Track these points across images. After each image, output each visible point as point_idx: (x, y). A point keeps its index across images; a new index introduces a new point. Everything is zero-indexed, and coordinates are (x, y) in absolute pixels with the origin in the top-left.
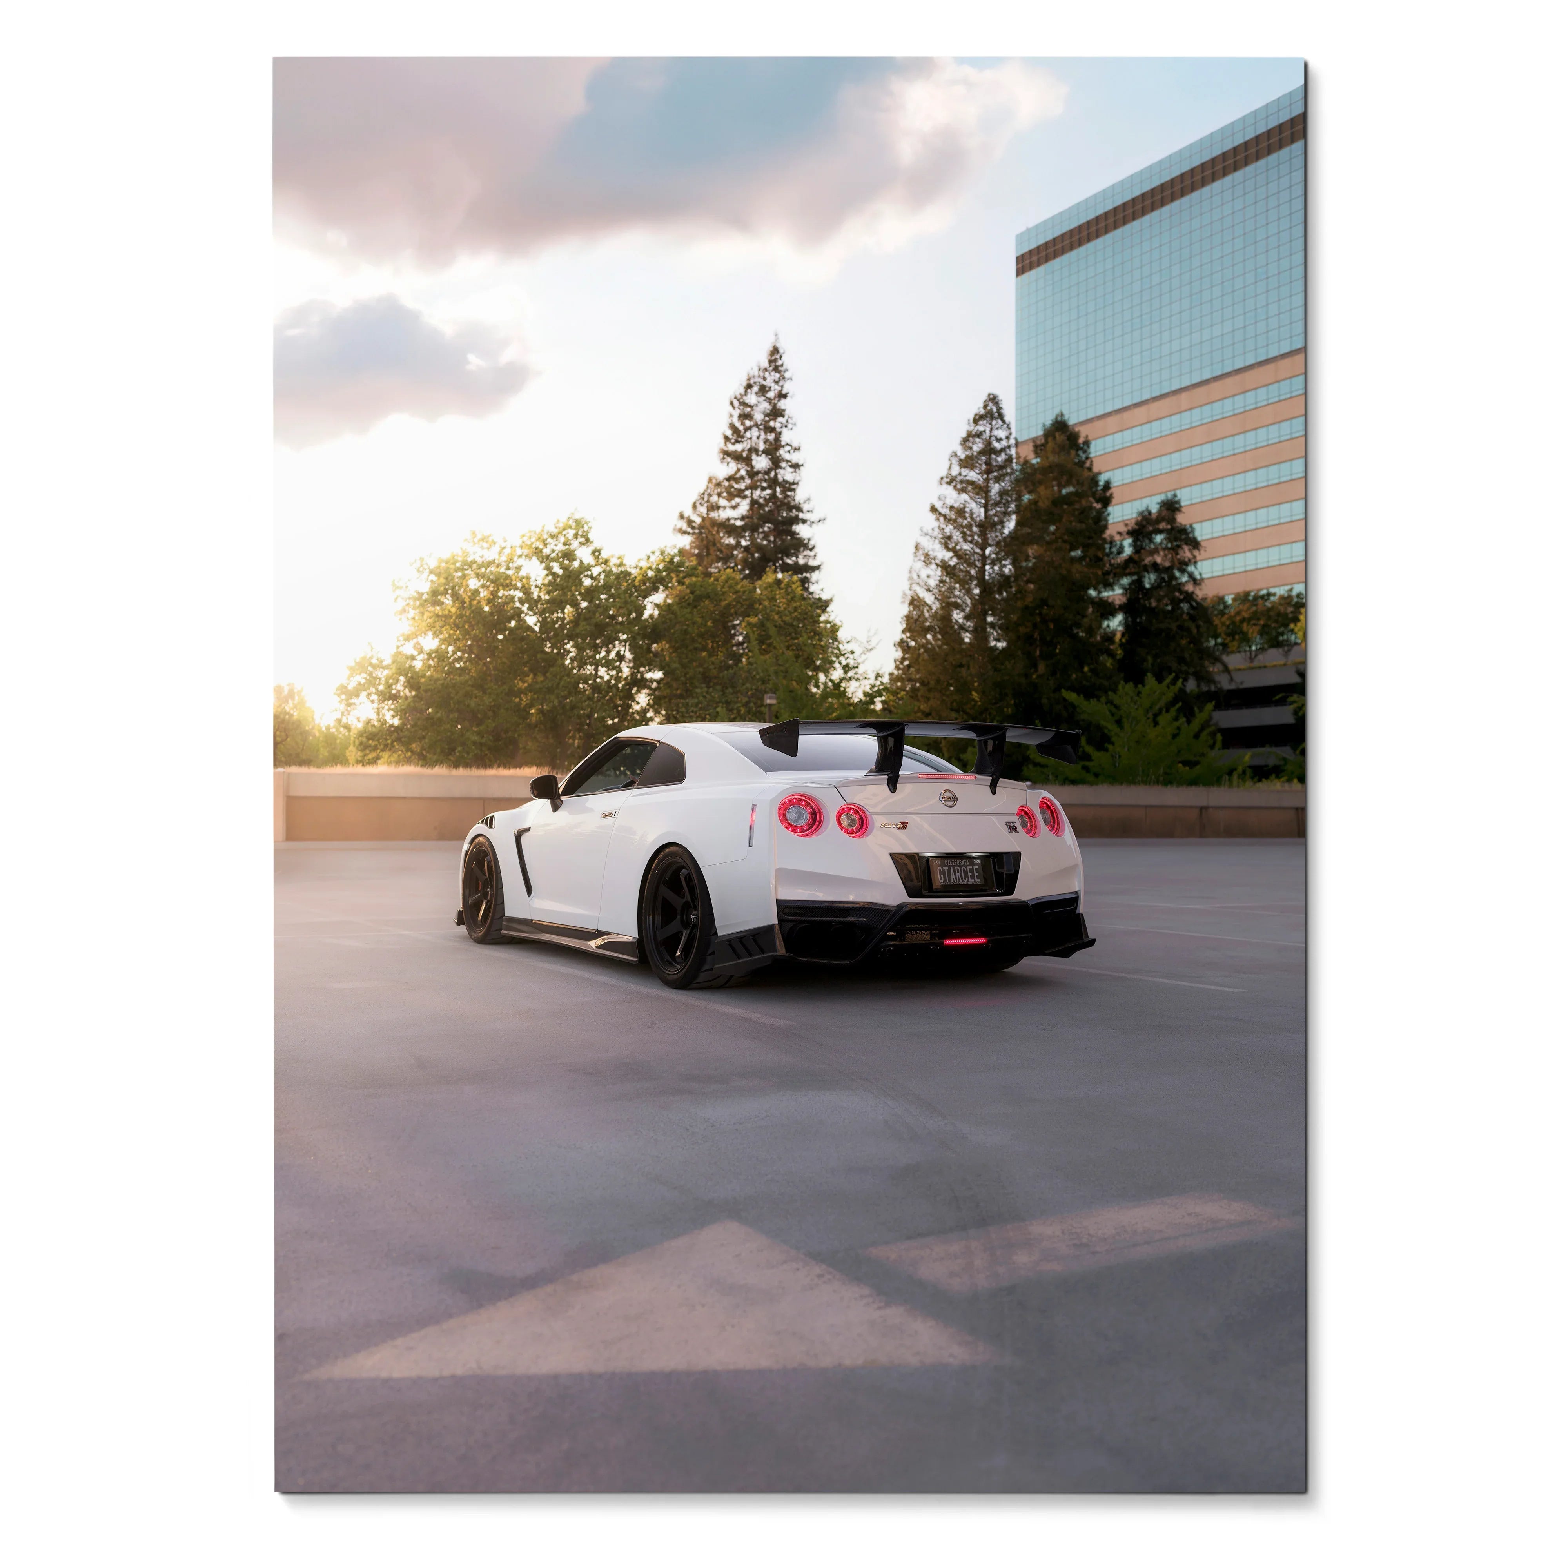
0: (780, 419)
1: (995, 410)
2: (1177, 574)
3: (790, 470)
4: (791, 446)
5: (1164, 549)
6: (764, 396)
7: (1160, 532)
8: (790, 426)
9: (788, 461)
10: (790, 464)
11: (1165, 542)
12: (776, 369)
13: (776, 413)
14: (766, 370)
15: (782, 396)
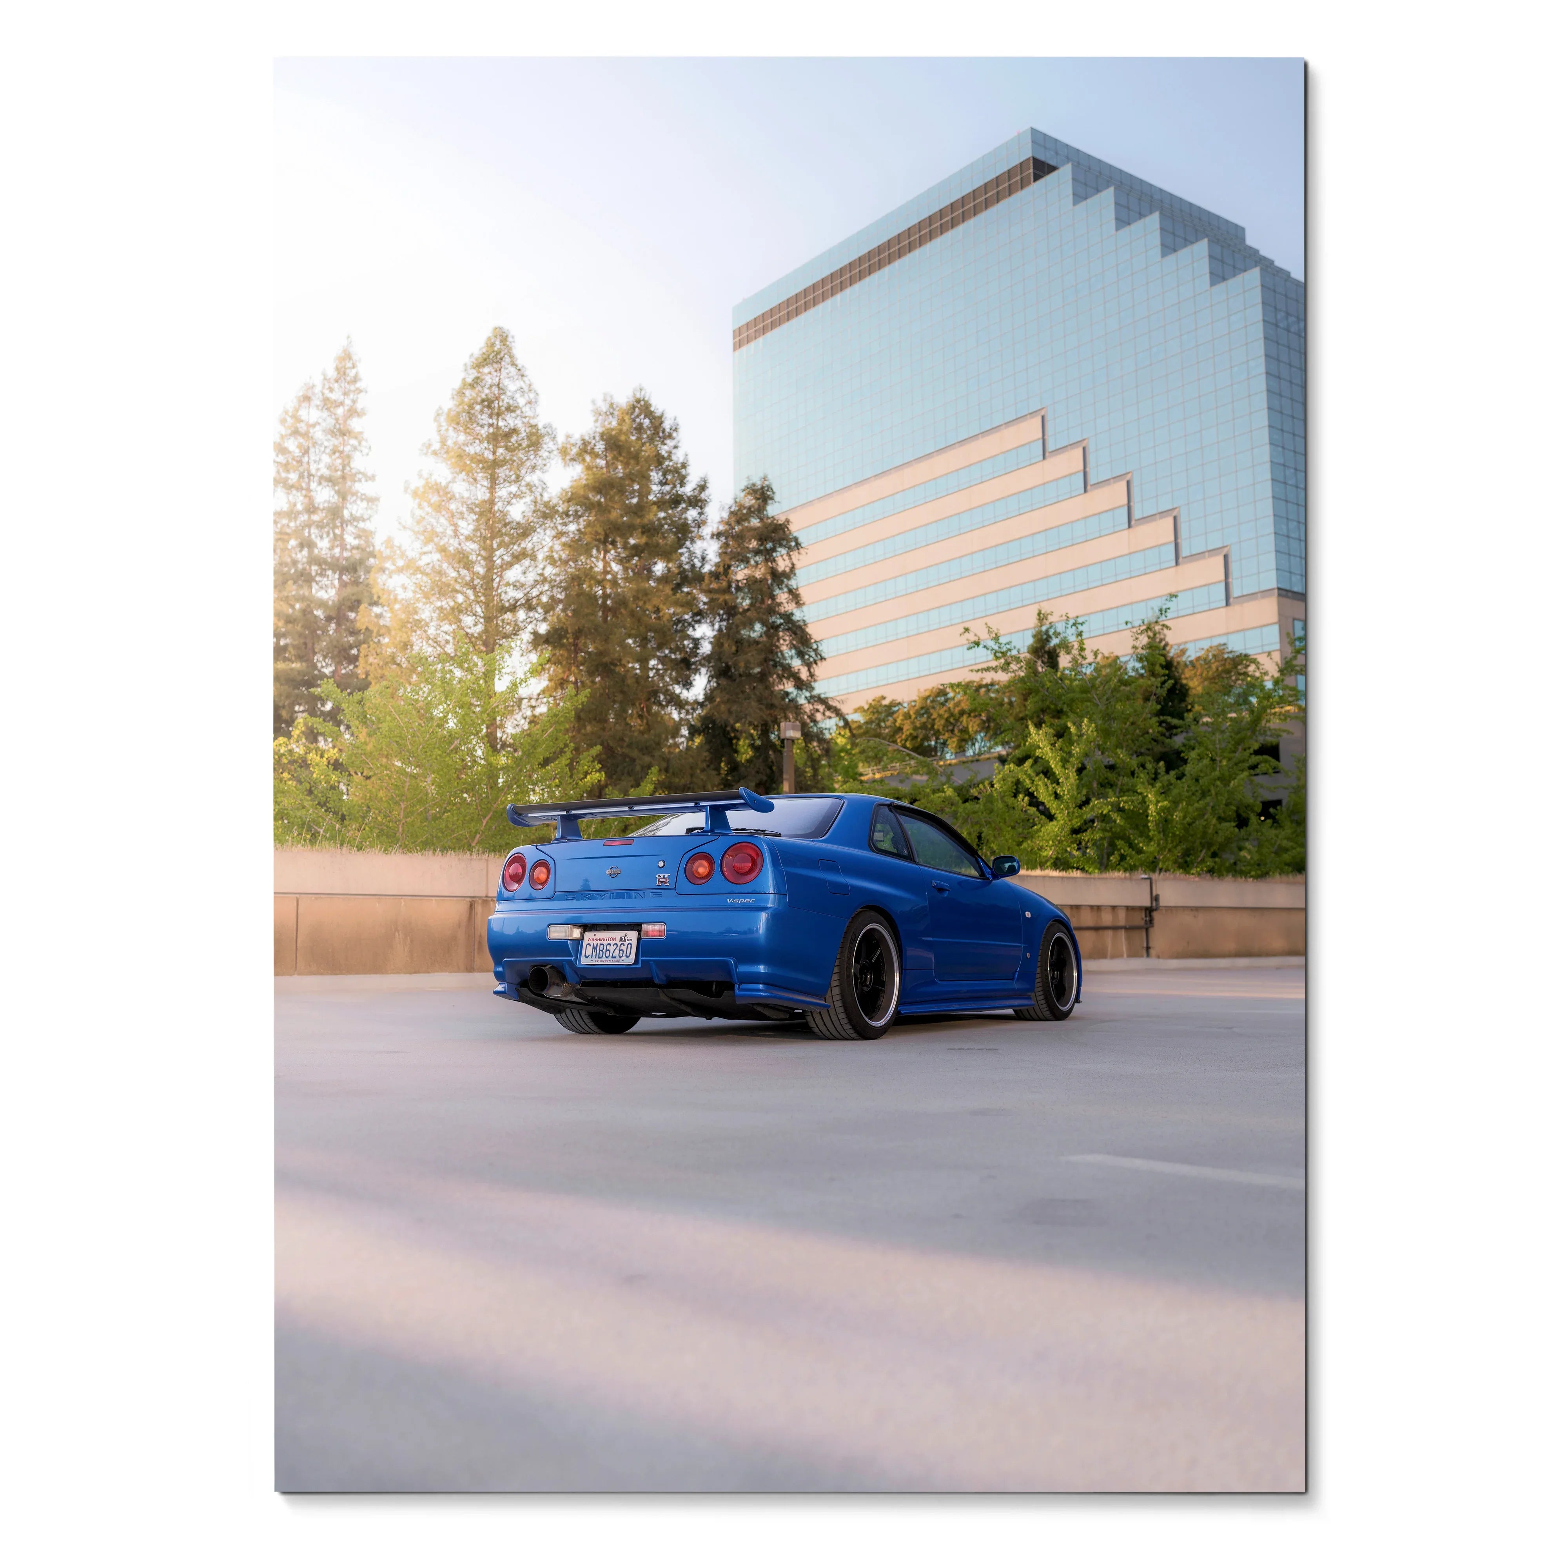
0: (350, 441)
3: (361, 503)
4: (364, 475)
6: (329, 412)
8: (363, 449)
9: (359, 494)
10: (361, 497)
12: (347, 379)
13: (345, 433)
14: (332, 379)
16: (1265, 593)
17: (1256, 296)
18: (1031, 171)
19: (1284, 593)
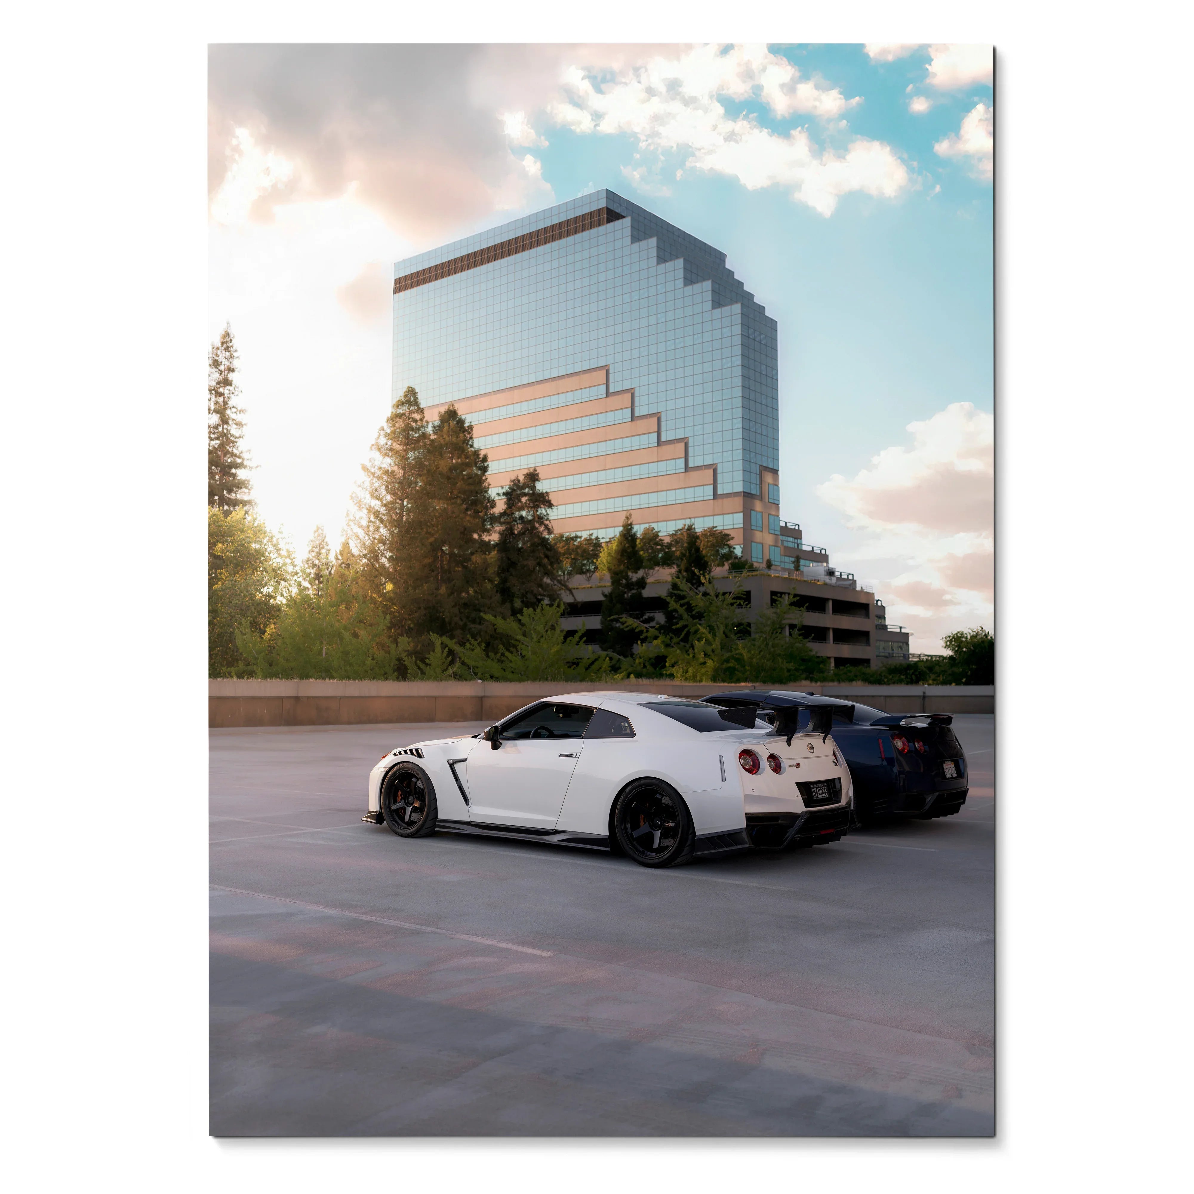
0: (228, 387)
1: (412, 399)
2: (537, 525)
3: (235, 426)
4: (237, 409)
5: (528, 507)
6: (216, 367)
7: (525, 495)
8: (236, 393)
9: (233, 420)
10: (234, 422)
11: (528, 502)
12: (227, 349)
13: (227, 382)
14: (218, 349)
15: (231, 370)
16: (736, 494)
17: (738, 319)
18: (606, 215)
19: (746, 494)
